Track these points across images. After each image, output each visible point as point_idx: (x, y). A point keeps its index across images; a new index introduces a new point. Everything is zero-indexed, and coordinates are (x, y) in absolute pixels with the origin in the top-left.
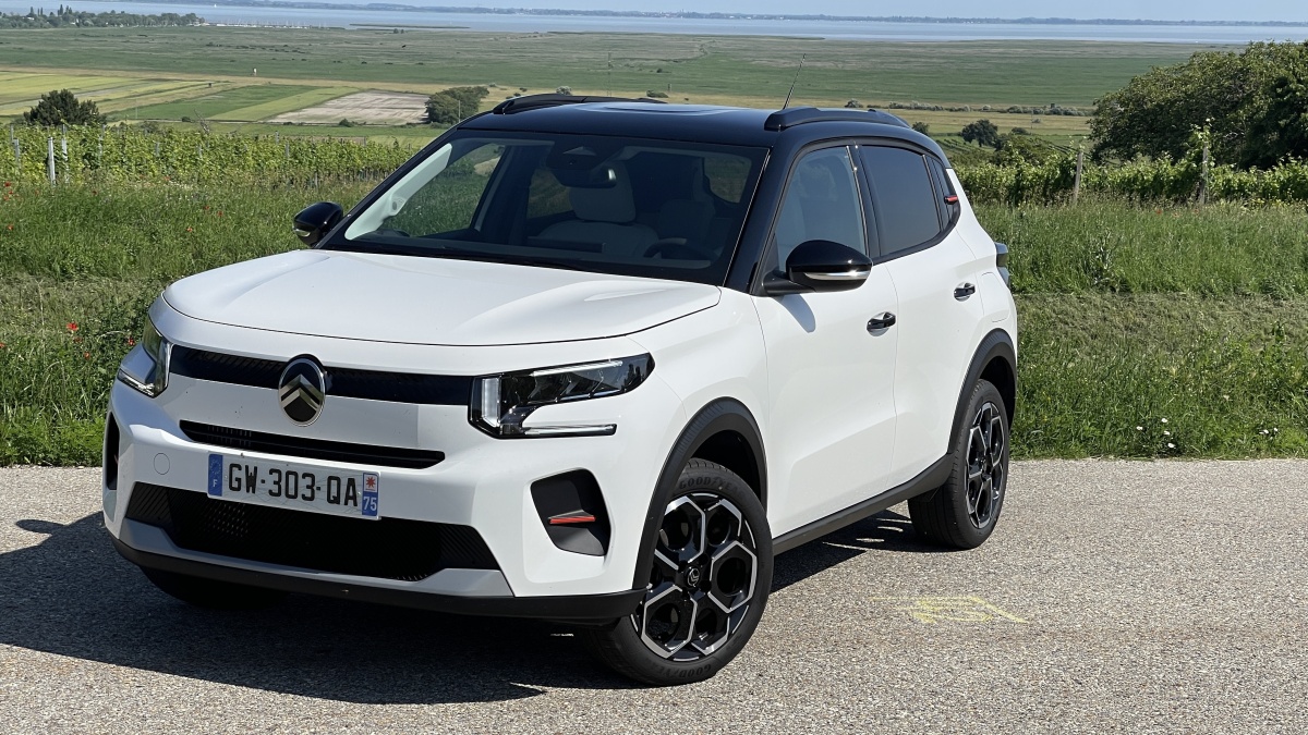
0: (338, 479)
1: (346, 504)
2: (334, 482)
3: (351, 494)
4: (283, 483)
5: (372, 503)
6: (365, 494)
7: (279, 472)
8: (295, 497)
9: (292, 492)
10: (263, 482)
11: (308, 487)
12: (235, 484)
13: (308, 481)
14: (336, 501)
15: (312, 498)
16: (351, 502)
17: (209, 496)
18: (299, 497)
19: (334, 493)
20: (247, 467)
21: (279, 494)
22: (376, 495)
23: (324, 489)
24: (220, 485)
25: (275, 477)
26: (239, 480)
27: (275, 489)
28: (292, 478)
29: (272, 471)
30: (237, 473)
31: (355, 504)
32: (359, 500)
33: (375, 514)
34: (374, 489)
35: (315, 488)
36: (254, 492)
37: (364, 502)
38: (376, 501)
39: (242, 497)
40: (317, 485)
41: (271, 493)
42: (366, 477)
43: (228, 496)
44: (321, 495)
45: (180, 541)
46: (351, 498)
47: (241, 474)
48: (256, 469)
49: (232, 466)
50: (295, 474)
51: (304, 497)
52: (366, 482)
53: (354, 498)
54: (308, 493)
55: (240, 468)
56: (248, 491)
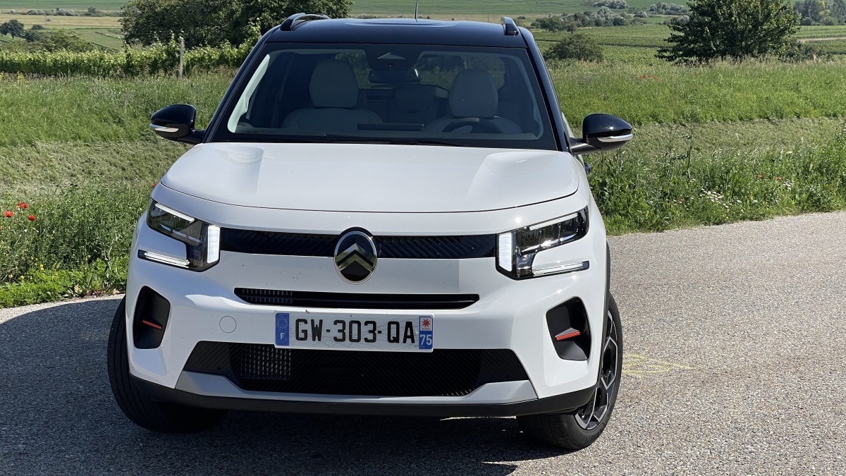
0: (397, 324)
1: (405, 342)
2: (394, 327)
3: (409, 334)
4: (347, 331)
5: (428, 339)
6: (421, 332)
7: (343, 323)
8: (358, 340)
9: (355, 337)
10: (328, 331)
11: (370, 332)
12: (301, 335)
13: (370, 327)
14: (396, 340)
15: (374, 340)
16: (409, 340)
17: (276, 347)
18: (362, 340)
19: (393, 334)
20: (313, 321)
21: (343, 339)
22: (431, 333)
23: (385, 332)
24: (287, 335)
25: (340, 326)
26: (305, 332)
27: (340, 336)
28: (355, 326)
29: (336, 322)
30: (302, 326)
31: (413, 341)
32: (416, 338)
33: (430, 347)
34: (429, 328)
35: (376, 332)
36: (319, 340)
37: (421, 339)
38: (431, 338)
39: (310, 345)
40: (378, 329)
41: (336, 339)
42: (422, 320)
43: (294, 345)
44: (382, 338)
45: (244, 385)
46: (409, 337)
47: (308, 327)
48: (321, 321)
49: (298, 321)
50: (359, 323)
51: (366, 340)
52: (422, 324)
53: (412, 337)
54: (370, 337)
55: (306, 322)
56: (314, 340)
